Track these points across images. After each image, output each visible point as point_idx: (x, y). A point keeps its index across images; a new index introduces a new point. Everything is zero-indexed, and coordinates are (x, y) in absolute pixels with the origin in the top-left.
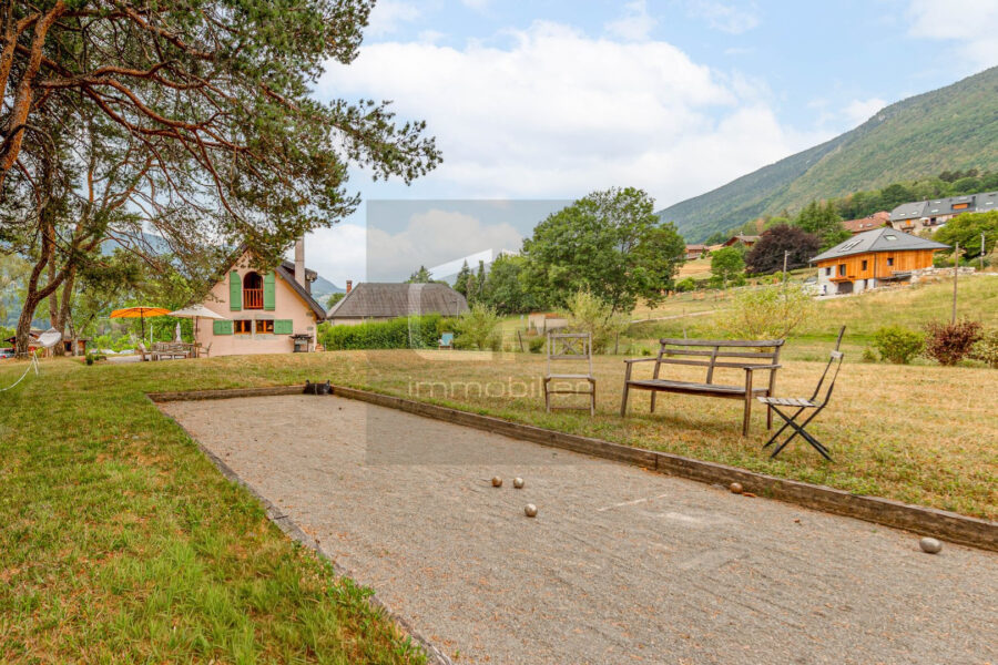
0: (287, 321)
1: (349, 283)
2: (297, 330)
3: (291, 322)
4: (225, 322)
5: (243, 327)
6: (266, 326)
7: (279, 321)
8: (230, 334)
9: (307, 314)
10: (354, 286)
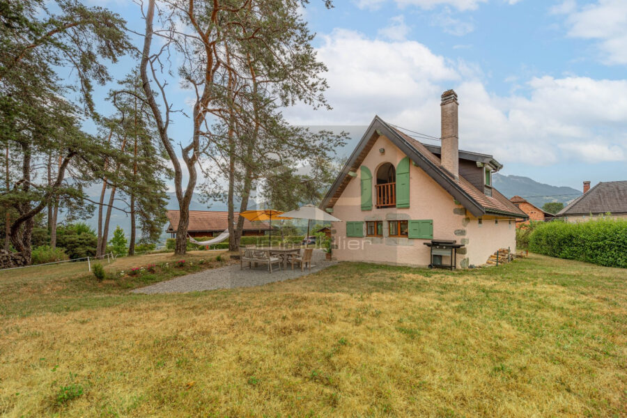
0: (424, 222)
1: (587, 184)
2: (438, 235)
3: (430, 223)
4: (357, 223)
5: (374, 228)
6: (401, 228)
7: (414, 222)
8: (362, 237)
9: (455, 212)
10: (592, 186)
